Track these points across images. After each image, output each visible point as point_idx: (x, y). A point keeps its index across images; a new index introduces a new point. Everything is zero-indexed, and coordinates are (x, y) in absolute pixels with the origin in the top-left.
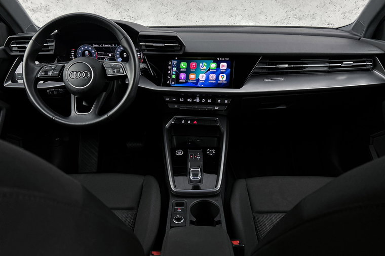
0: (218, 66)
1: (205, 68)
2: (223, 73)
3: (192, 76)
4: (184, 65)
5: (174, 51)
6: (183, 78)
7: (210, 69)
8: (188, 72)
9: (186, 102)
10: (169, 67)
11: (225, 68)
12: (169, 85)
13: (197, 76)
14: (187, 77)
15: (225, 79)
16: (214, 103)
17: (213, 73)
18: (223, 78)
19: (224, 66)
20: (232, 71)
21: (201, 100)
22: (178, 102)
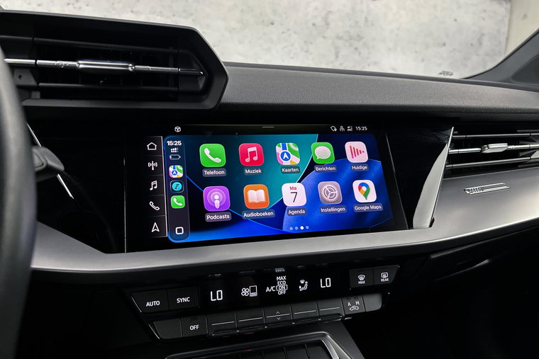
0: (340, 153)
1: (295, 160)
2: (360, 175)
3: (255, 195)
4: (212, 155)
5: (174, 97)
6: (217, 204)
7: (312, 165)
8: (234, 179)
9: (235, 303)
10: (153, 165)
11: (364, 157)
12: (162, 244)
13: (274, 191)
14: (237, 201)
15: (372, 197)
16: (344, 290)
17: (328, 177)
18: (366, 194)
19: (357, 152)
20: (386, 166)
21: (292, 284)
22: (203, 308)
